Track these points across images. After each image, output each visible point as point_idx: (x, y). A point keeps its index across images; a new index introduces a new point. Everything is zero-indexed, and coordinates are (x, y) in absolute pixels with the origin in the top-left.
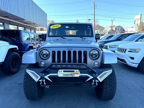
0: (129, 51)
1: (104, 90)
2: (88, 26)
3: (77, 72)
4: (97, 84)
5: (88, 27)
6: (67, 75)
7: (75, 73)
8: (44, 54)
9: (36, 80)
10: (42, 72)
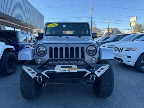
1: (102, 86)
2: (85, 25)
3: (75, 67)
4: (94, 79)
5: (85, 26)
7: (73, 69)
8: (41, 51)
10: (39, 68)
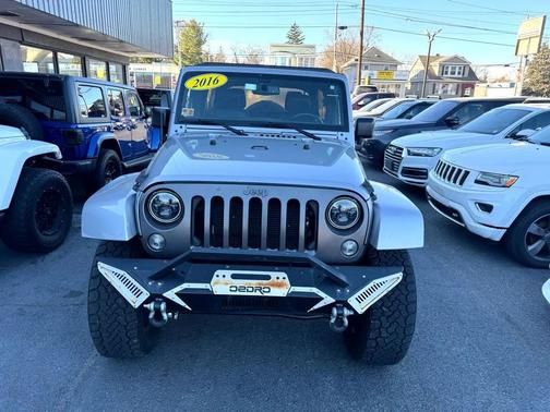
0: (477, 182)
1: (372, 335)
2: (332, 87)
3: (281, 280)
4: (346, 321)
5: (332, 92)
6: (243, 288)
8: (162, 207)
9: (136, 301)
10: (156, 278)
